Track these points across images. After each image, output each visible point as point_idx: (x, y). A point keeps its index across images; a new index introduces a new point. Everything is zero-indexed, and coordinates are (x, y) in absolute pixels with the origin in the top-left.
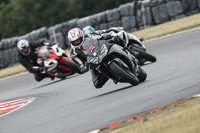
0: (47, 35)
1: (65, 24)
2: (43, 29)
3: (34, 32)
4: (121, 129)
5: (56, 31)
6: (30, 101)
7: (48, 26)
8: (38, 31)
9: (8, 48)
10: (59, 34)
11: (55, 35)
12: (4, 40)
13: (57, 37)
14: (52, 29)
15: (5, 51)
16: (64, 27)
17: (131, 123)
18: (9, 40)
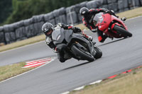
0: (65, 13)
1: (77, 5)
2: (62, 9)
3: (55, 11)
4: (117, 80)
5: (72, 10)
6: (53, 60)
7: (66, 6)
8: (59, 10)
9: (37, 22)
10: (74, 12)
11: (70, 13)
12: (34, 17)
13: (72, 14)
14: (69, 9)
15: (35, 24)
16: (77, 7)
17: (124, 75)
18: (38, 17)
